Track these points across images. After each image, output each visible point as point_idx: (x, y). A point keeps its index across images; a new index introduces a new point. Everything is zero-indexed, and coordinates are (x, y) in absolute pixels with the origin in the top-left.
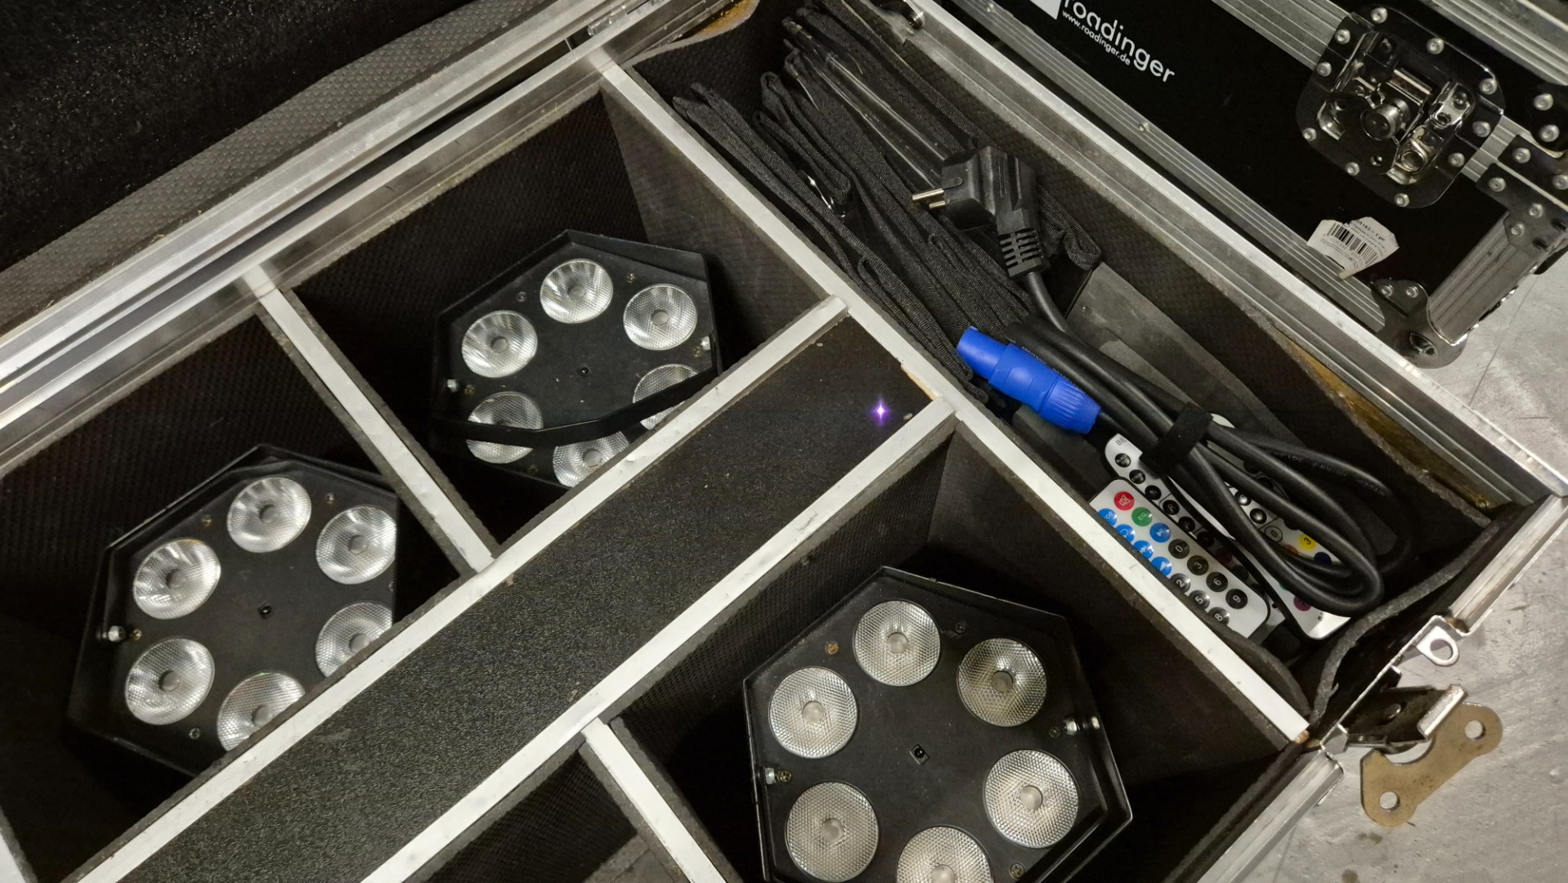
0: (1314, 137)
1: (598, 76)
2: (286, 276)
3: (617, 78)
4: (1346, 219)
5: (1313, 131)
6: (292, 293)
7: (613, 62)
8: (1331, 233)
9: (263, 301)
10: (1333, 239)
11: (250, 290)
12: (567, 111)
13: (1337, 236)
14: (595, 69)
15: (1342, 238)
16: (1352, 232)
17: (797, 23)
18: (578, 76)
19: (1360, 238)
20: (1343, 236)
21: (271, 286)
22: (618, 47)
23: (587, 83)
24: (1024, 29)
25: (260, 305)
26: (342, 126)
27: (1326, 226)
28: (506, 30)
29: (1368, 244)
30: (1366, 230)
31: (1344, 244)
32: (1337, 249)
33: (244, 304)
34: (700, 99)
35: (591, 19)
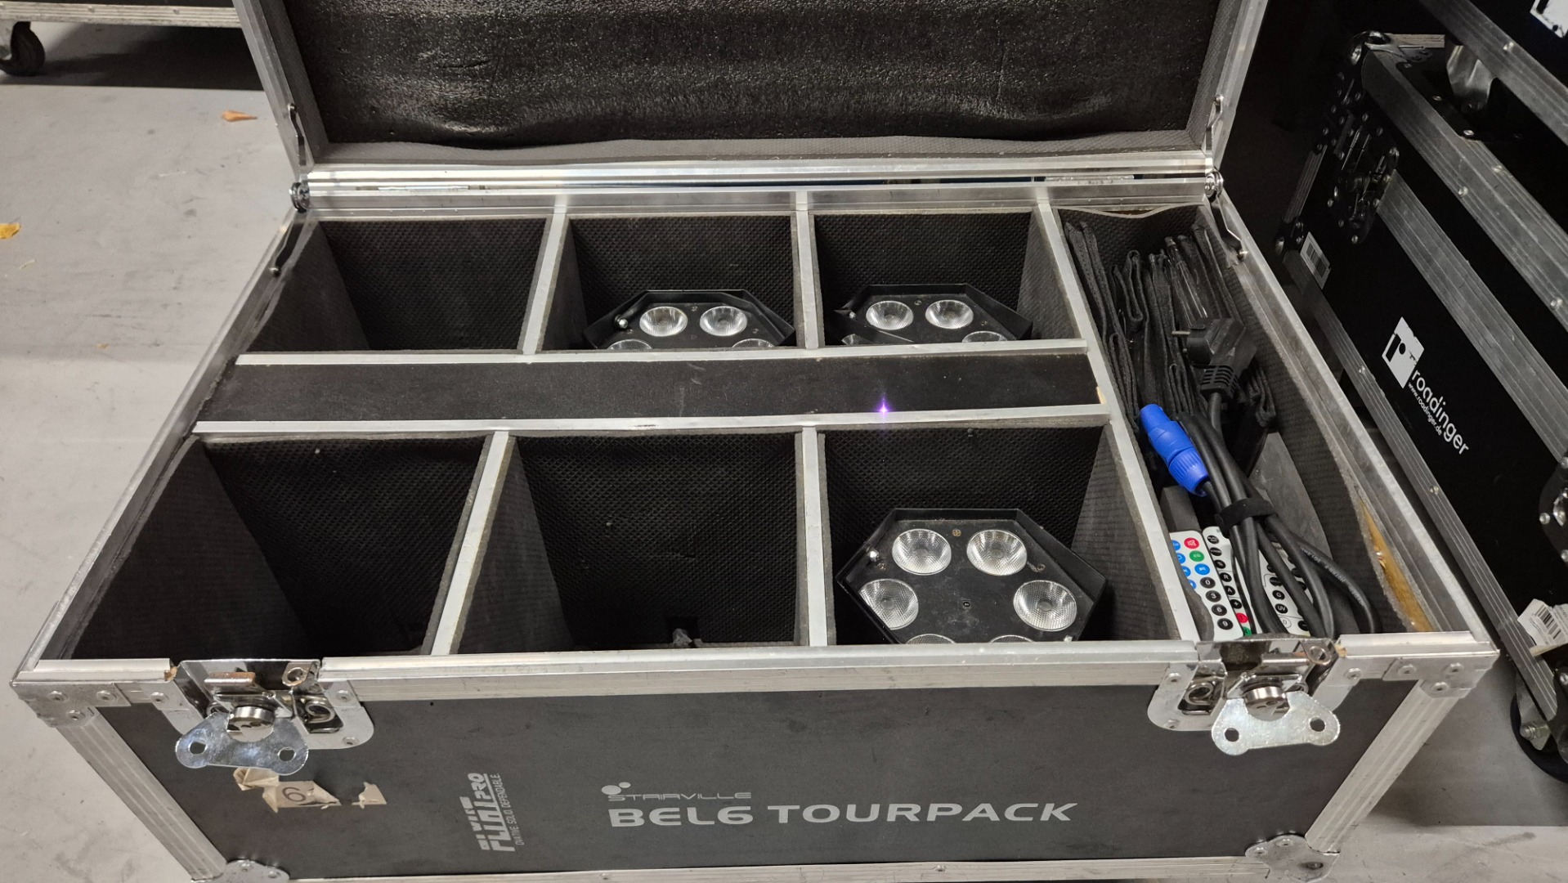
0: (1547, 522)
1: (1035, 204)
2: (816, 208)
3: (1045, 210)
4: (1551, 604)
5: (1548, 517)
6: (813, 216)
7: (1048, 202)
8: (1538, 614)
9: (797, 212)
10: (1538, 620)
11: (795, 203)
12: (1006, 212)
13: (1542, 618)
14: (1035, 198)
15: (1545, 621)
16: (1554, 617)
17: (1174, 241)
18: (1024, 197)
19: (1558, 624)
20: (1547, 619)
21: (805, 208)
22: (1057, 193)
23: (1026, 204)
24: (1379, 391)
25: (795, 213)
26: (890, 157)
27: (1536, 605)
28: (1001, 156)
29: (1562, 631)
30: (1563, 616)
31: (1545, 626)
32: (1539, 631)
33: (788, 208)
34: (1082, 230)
35: (1050, 175)
